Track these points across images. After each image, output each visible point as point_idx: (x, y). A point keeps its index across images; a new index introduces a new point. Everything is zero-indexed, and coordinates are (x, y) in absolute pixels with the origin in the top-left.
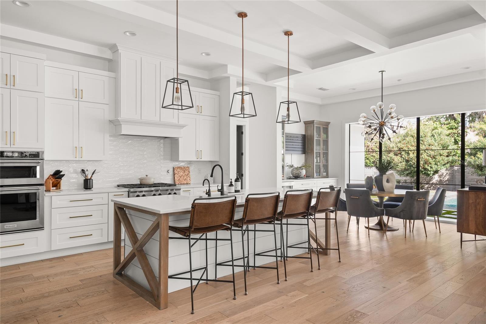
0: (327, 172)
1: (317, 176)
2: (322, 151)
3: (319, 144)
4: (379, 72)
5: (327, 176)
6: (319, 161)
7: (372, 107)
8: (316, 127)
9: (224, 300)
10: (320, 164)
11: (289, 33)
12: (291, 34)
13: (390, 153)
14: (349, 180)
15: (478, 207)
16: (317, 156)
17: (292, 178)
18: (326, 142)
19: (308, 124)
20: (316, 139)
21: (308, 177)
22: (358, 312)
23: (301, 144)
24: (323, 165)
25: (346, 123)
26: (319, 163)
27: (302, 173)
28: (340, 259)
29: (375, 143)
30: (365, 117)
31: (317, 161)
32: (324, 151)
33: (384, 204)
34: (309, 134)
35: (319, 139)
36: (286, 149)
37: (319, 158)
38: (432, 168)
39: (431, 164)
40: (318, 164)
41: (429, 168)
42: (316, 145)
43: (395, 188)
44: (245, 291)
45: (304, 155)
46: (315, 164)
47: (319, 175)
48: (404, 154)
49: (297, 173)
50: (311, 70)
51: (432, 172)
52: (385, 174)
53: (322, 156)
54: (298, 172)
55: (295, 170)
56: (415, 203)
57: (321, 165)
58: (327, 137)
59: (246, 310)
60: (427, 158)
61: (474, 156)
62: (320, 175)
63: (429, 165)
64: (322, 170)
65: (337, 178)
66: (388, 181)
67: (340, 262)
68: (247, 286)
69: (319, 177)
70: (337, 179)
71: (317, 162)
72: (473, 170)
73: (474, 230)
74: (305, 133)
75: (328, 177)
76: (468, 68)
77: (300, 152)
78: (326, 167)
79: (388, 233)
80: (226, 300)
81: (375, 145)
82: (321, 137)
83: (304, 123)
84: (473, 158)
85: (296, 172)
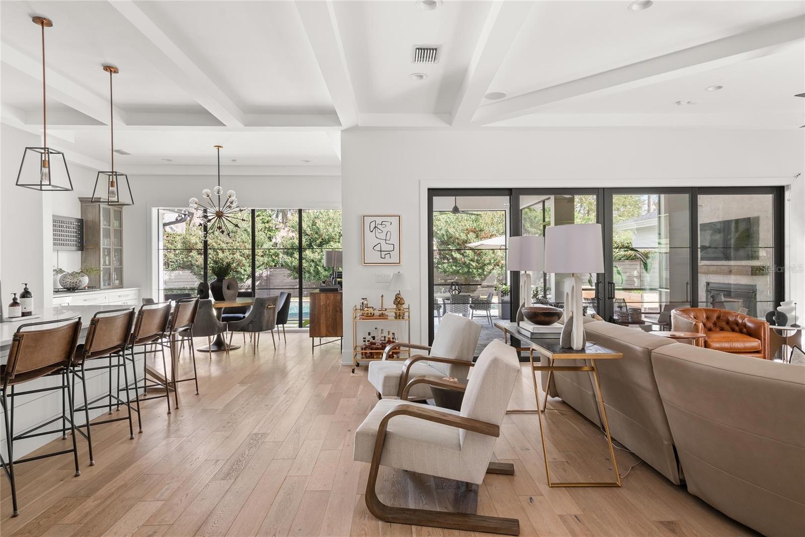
0: (120, 278)
1: (104, 285)
2: (114, 247)
3: (107, 235)
4: (216, 146)
5: (121, 286)
6: (107, 263)
7: (205, 190)
8: (103, 208)
9: (59, 482)
10: (110, 267)
11: (112, 69)
12: (116, 71)
13: (191, 252)
14: (159, 290)
15: (328, 308)
16: (104, 255)
17: (60, 291)
18: (119, 233)
19: (86, 202)
20: (103, 228)
21: (91, 287)
22: (255, 434)
23: (76, 234)
24: (115, 268)
25: (153, 207)
26: (107, 265)
27: (83, 283)
28: (197, 391)
29: (167, 237)
30: (196, 203)
31: (105, 262)
32: (116, 247)
33: (223, 318)
34: (89, 219)
35: (109, 227)
36: (55, 242)
37: (107, 258)
38: (246, 271)
39: (244, 266)
40: (107, 267)
41: (242, 271)
42: (103, 237)
43: (238, 297)
44: (89, 460)
45: (80, 252)
46: (102, 267)
47: (108, 285)
48: (212, 253)
49: (73, 283)
50: (125, 125)
51: (246, 277)
52: (224, 279)
53: (112, 254)
54: (75, 280)
55: (69, 277)
56: (265, 311)
57: (112, 268)
58: (121, 225)
59: (111, 480)
60: (241, 258)
61: (291, 257)
62: (110, 285)
63: (242, 268)
64: (114, 276)
65: (138, 288)
66: (228, 288)
67: (198, 394)
68: (92, 450)
69: (107, 287)
70: (139, 290)
71: (105, 264)
72: (289, 272)
73: (325, 333)
74: (81, 217)
75: (122, 288)
76: (307, 161)
77: (74, 248)
78: (119, 272)
79: (231, 353)
80: (62, 482)
81: (166, 238)
82: (111, 226)
83: (81, 201)
84: (291, 259)
85: (72, 281)
